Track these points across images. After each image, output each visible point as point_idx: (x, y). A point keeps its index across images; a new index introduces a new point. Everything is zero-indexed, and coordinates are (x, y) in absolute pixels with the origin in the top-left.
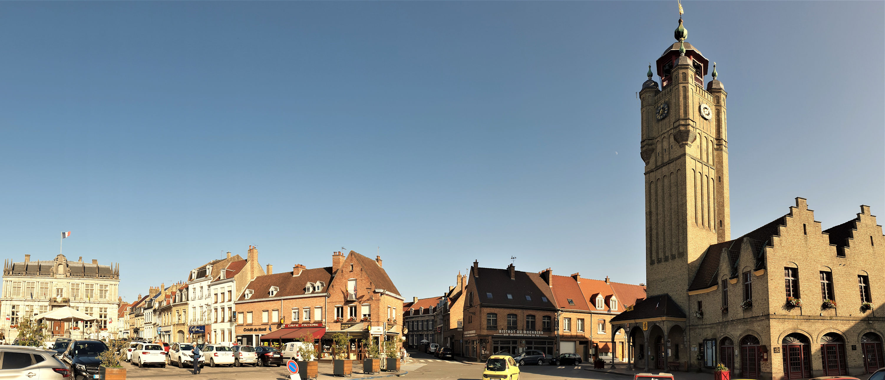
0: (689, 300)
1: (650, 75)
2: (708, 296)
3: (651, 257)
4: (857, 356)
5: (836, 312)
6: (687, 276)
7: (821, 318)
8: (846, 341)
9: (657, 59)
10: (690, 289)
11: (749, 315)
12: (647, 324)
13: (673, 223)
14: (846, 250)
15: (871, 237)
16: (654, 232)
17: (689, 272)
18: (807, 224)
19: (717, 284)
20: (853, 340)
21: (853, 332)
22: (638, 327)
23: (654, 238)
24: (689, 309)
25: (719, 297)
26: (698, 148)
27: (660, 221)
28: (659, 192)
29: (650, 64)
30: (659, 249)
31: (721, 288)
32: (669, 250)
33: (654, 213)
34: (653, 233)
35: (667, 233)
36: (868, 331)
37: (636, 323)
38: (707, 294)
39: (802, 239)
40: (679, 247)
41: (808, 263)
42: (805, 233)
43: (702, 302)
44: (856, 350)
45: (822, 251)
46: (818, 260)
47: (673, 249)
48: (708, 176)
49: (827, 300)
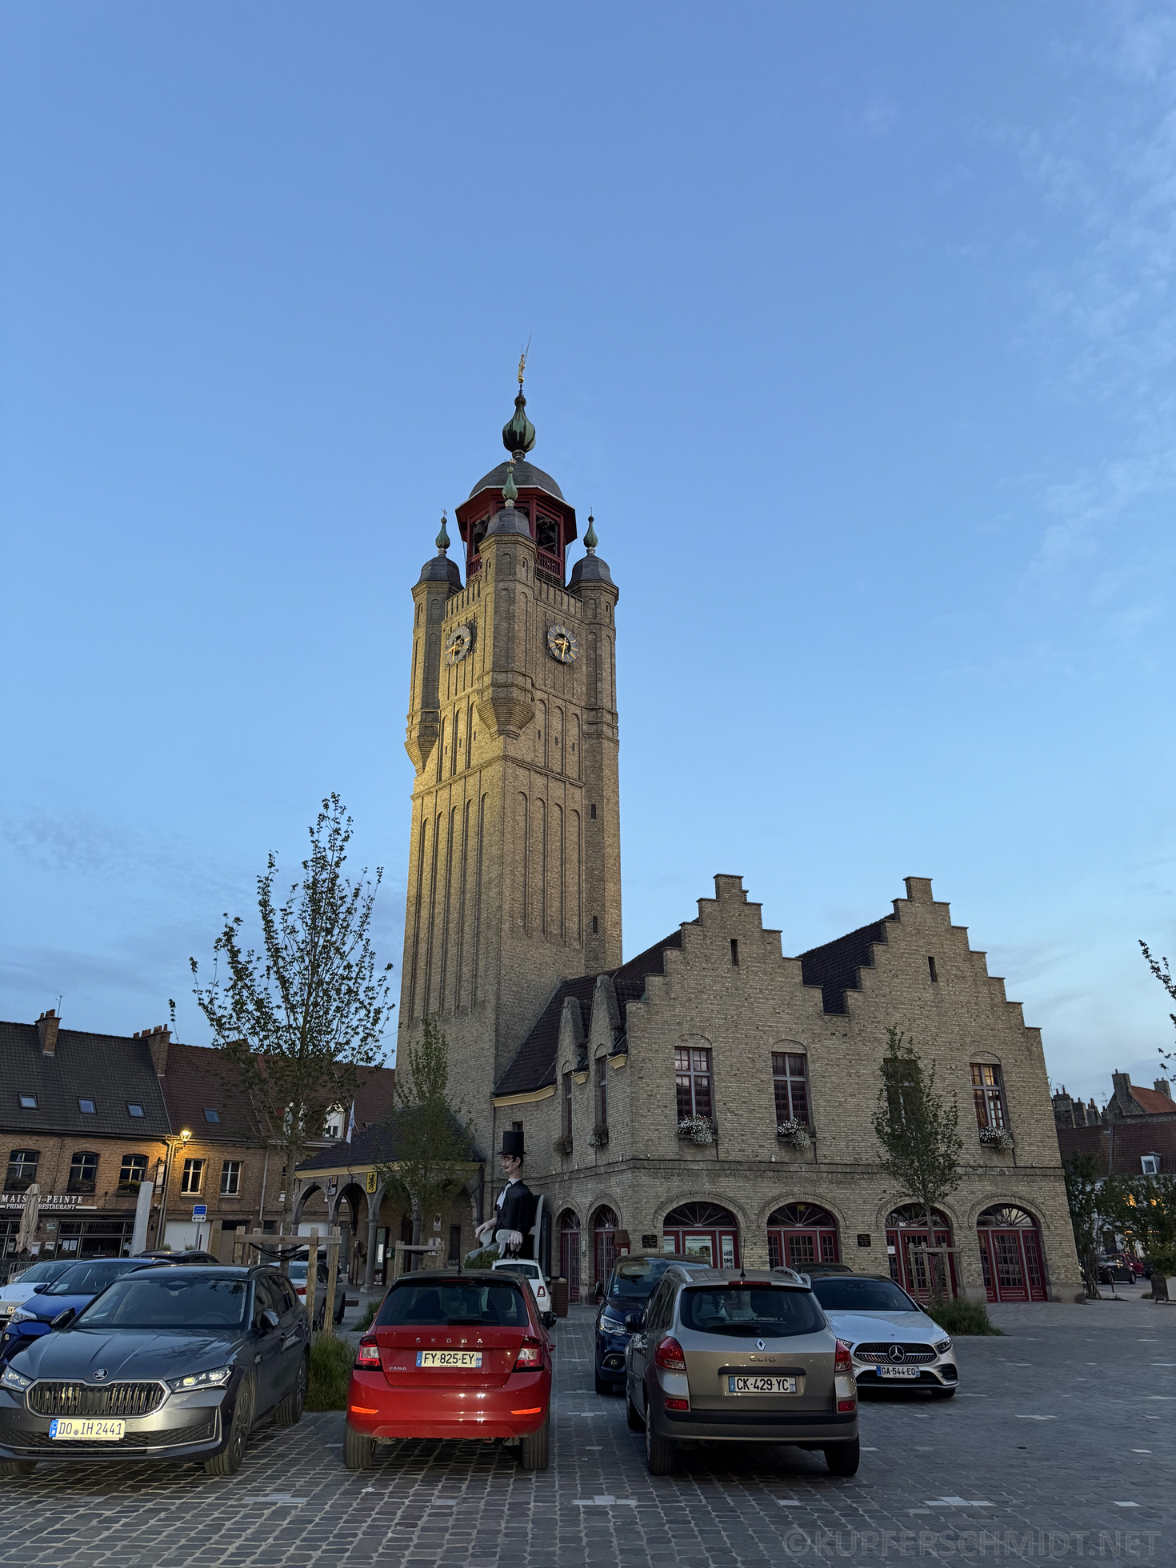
0: (494, 1118)
1: (444, 543)
2: (536, 1110)
3: (411, 1010)
4: (873, 1262)
5: (815, 1154)
6: (492, 1060)
7: (775, 1169)
8: (842, 1223)
9: (458, 506)
10: (497, 1095)
11: (604, 1159)
12: (375, 1178)
13: (466, 929)
14: (853, 998)
15: (931, 959)
16: (423, 948)
17: (497, 1052)
18: (740, 939)
19: (554, 1082)
20: (863, 1222)
21: (864, 1202)
22: (356, 1184)
23: (422, 964)
24: (494, 1139)
25: (556, 1114)
26: (539, 737)
27: (439, 921)
28: (440, 846)
29: (445, 512)
30: (431, 991)
31: (560, 1092)
32: (453, 995)
33: (426, 899)
34: (420, 951)
35: (452, 951)
36: (908, 1201)
37: (352, 1176)
38: (536, 1106)
39: (725, 977)
40: (476, 988)
41: (741, 1034)
42: (735, 961)
43: (522, 1125)
44: (869, 1245)
45: (782, 1004)
46: (769, 1026)
47: (462, 992)
48: (563, 806)
49: (792, 1124)
